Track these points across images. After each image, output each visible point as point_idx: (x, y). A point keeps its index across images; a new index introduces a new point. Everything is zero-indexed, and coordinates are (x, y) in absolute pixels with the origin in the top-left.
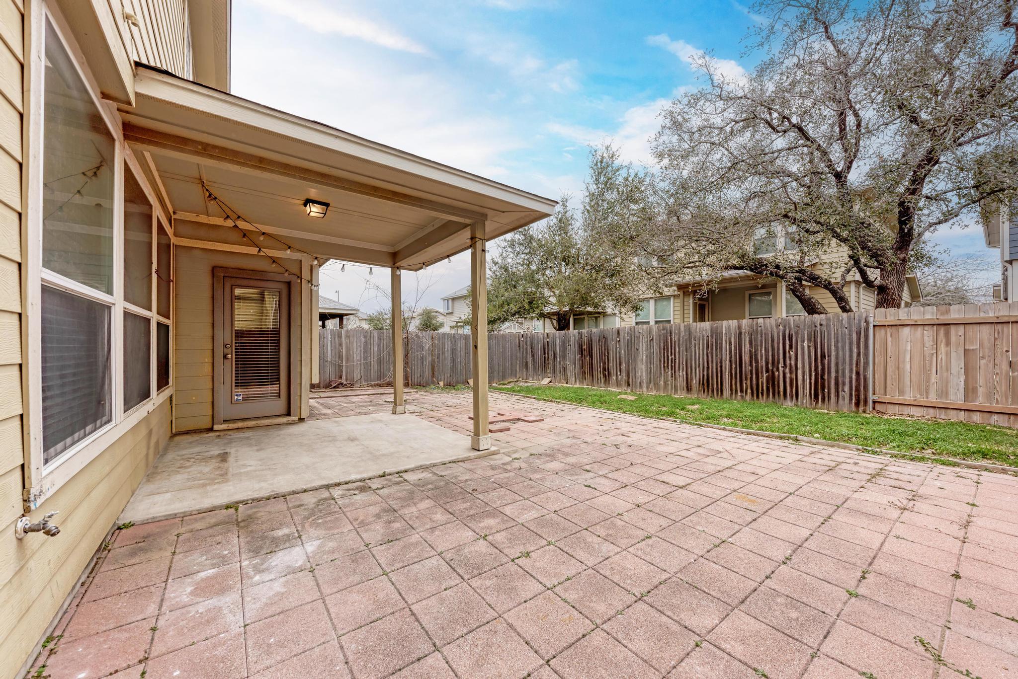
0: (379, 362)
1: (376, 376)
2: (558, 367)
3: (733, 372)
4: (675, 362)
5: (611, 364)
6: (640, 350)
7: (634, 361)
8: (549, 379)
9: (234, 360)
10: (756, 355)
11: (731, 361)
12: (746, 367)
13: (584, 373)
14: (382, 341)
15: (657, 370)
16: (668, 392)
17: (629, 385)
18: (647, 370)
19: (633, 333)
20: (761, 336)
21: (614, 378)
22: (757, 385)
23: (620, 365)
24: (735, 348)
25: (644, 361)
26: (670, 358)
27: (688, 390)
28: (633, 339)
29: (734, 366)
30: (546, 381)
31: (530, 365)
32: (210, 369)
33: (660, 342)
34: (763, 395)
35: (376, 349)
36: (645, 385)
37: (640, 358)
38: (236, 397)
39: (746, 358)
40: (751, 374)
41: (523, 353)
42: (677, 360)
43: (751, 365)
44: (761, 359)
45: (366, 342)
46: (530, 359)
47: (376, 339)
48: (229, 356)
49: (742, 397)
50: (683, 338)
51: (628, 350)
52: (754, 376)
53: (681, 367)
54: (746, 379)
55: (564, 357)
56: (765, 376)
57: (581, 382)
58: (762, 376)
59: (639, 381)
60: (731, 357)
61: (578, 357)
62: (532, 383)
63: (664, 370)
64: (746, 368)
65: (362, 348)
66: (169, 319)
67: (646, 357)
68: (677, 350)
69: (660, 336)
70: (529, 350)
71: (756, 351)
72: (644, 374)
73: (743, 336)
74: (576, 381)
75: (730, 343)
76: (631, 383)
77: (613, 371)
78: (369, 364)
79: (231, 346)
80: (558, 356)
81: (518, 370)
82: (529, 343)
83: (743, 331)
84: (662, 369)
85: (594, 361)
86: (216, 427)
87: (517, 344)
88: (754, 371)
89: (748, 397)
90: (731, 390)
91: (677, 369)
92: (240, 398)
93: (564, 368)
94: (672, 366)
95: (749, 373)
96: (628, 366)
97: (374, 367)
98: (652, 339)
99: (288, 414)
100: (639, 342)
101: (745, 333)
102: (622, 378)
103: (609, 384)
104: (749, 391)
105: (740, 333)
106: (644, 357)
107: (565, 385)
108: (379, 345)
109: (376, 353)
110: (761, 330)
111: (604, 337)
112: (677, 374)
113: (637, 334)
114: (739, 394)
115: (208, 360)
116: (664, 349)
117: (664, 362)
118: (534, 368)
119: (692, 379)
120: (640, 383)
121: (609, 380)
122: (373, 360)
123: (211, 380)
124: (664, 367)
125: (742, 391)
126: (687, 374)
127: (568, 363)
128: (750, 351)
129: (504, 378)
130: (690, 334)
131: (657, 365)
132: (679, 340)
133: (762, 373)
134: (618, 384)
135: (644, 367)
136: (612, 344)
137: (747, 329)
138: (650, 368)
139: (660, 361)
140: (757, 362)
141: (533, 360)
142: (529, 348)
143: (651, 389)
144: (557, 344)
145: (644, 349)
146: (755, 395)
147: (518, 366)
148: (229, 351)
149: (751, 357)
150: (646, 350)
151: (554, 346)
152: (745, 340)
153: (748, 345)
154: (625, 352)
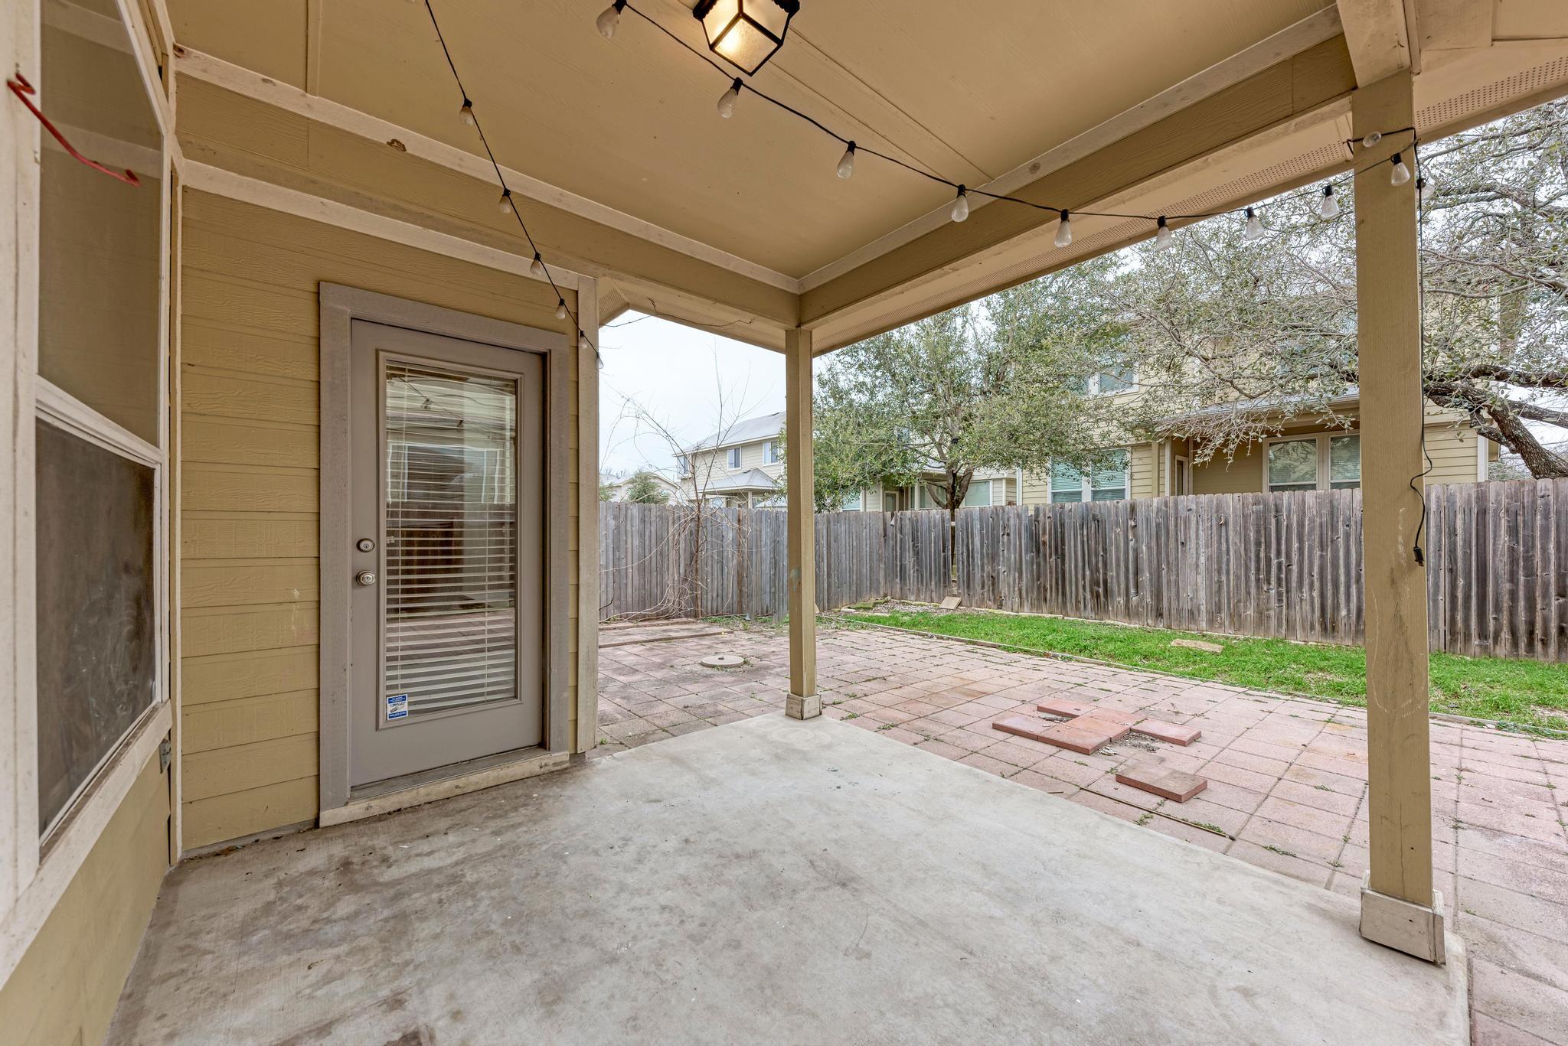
0: (643, 569)
1: (636, 599)
2: (978, 576)
3: (1460, 595)
4: (1289, 571)
5: (1112, 573)
6: (1191, 545)
7: (1176, 568)
8: (958, 599)
9: (384, 587)
10: (1529, 559)
11: (1452, 571)
12: (1496, 584)
13: (1042, 590)
14: (647, 526)
15: (1237, 587)
16: (1267, 631)
17: (1160, 615)
18: (1209, 587)
19: (1171, 511)
20: (1546, 517)
21: (1122, 600)
22: (1531, 624)
23: (1136, 574)
24: (1467, 543)
25: (1202, 567)
26: (1274, 562)
27: (1324, 629)
28: (1172, 523)
29: (1461, 582)
30: (950, 603)
31: (911, 572)
32: (309, 625)
33: (1246, 529)
34: (1545, 643)
35: (636, 542)
36: (1204, 615)
37: (1191, 560)
38: (390, 708)
39: (1498, 562)
40: (1513, 595)
41: (894, 549)
42: (1295, 568)
43: (1513, 578)
44: (1545, 567)
45: (618, 528)
46: (909, 560)
47: (636, 521)
48: (370, 578)
49: (1484, 649)
50: (1312, 521)
51: (1158, 544)
52: (1522, 603)
53: (1306, 582)
54: (1498, 609)
55: (993, 558)
56: (1554, 602)
57: (1036, 606)
58: (1547, 606)
59: (1187, 606)
60: (1453, 560)
61: (1026, 558)
62: (916, 607)
63: (1259, 587)
64: (1499, 584)
65: (610, 540)
66: (155, 442)
67: (1209, 559)
68: (1295, 545)
69: (1245, 517)
70: (909, 544)
71: (1529, 547)
72: (1202, 594)
73: (1490, 518)
74: (1021, 604)
75: (1453, 533)
76: (1165, 612)
77: (1117, 584)
78: (623, 573)
79: (377, 546)
80: (977, 556)
81: (882, 580)
82: (908, 529)
83: (1491, 506)
84: (1253, 584)
85: (1070, 566)
86: (327, 817)
87: (881, 532)
88: (1521, 594)
89: (1503, 650)
90: (1453, 633)
91: (1294, 585)
92: (404, 707)
93: (994, 580)
94: (1279, 579)
95: (1506, 598)
96: (1159, 576)
97: (633, 580)
98: (1226, 524)
99: (543, 744)
100: (1187, 528)
101: (1496, 512)
102: (1142, 599)
103: (1106, 611)
104: (1505, 635)
105: (1483, 512)
106: (1202, 559)
107: (997, 612)
108: (642, 535)
109: (636, 551)
110: (1547, 505)
111: (1094, 518)
112: (1294, 595)
113: (1183, 513)
114: (1475, 641)
115: (301, 591)
116: (1258, 544)
117: (1258, 569)
118: (920, 578)
119: (1336, 608)
120: (1191, 612)
121: (1106, 604)
122: (631, 566)
123: (313, 658)
124: (1258, 580)
125: (1483, 635)
126: (1322, 596)
127: (1002, 568)
128: (1512, 550)
129: (859, 594)
130: (1332, 513)
131: (1237, 577)
132: (1301, 525)
133: (1545, 595)
134: (1129, 612)
135: (1202, 581)
136: (1115, 534)
137: (1504, 501)
138: (1220, 582)
139: (1247, 568)
140: (1530, 572)
141: (918, 562)
142: (908, 539)
143: (1222, 625)
144: (976, 531)
145: (1202, 542)
146: (1522, 645)
147: (882, 573)
148: (367, 560)
149: (1513, 561)
150: (1207, 546)
151: (969, 534)
152: (1496, 526)
153: (1504, 538)
154: (1149, 548)
